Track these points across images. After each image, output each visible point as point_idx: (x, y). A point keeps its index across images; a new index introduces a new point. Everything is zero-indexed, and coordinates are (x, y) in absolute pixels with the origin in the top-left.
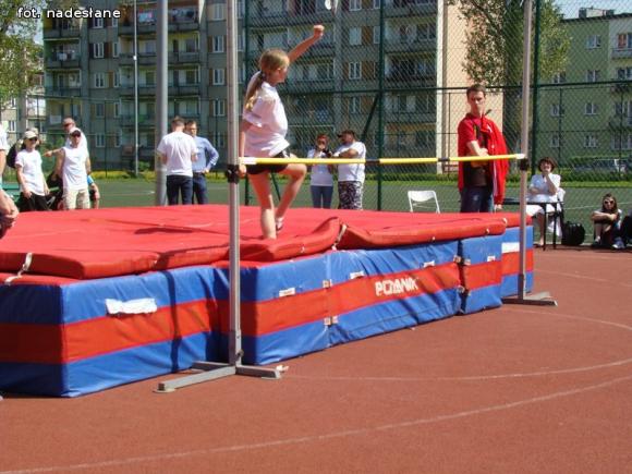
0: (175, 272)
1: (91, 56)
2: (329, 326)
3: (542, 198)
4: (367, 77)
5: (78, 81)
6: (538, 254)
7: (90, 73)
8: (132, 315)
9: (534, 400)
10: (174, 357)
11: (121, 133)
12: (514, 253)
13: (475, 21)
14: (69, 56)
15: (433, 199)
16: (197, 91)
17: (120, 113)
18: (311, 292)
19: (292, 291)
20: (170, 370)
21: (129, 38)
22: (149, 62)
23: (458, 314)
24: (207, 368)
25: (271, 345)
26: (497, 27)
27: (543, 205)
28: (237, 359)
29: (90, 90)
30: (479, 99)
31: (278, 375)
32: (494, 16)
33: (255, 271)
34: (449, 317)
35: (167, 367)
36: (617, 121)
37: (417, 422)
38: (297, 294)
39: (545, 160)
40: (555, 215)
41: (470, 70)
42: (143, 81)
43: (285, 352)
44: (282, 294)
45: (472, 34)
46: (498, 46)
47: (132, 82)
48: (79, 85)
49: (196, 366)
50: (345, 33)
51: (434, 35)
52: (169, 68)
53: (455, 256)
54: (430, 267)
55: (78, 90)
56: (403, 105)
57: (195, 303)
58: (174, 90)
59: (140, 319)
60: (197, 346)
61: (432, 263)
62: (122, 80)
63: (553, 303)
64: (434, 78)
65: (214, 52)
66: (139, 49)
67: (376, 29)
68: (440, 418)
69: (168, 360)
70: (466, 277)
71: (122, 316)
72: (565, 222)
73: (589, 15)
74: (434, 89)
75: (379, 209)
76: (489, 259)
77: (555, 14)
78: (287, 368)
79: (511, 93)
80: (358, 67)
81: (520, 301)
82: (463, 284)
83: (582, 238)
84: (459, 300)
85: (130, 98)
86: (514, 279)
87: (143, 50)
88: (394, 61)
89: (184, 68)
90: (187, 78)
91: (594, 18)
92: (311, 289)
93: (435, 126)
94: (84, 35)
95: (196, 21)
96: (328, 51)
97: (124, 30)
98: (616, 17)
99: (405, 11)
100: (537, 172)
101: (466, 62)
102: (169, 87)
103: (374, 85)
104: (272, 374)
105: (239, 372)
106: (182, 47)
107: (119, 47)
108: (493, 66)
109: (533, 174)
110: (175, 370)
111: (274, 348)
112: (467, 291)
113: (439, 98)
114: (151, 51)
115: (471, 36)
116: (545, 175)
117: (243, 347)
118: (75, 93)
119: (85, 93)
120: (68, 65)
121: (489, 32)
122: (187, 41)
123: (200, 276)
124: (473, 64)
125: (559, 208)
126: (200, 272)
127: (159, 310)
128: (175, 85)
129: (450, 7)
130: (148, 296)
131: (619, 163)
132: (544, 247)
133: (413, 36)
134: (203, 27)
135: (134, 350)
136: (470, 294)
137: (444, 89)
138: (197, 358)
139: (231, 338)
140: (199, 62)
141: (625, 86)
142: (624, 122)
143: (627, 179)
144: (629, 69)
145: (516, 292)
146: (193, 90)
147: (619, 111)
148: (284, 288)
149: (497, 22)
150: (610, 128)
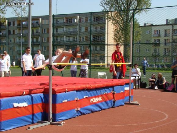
0: (33, 95)
1: (9, 34)
2: (77, 111)
3: (135, 75)
4: (86, 41)
5: (5, 41)
6: (134, 90)
7: (8, 38)
8: (21, 107)
10: (33, 119)
11: (17, 55)
12: (128, 90)
13: (116, 26)
14: (3, 34)
15: (105, 75)
17: (17, 49)
19: (66, 101)
20: (31, 123)
21: (20, 29)
22: (26, 36)
23: (113, 107)
24: (42, 123)
25: (61, 116)
26: (122, 28)
27: (135, 77)
28: (50, 120)
29: (8, 43)
30: (119, 47)
31: (62, 125)
32: (121, 24)
33: (56, 95)
34: (110, 108)
35: (30, 122)
36: (154, 54)
38: (68, 102)
39: (136, 64)
40: (139, 79)
41: (114, 39)
42: (24, 41)
43: (64, 118)
44: (63, 101)
45: (115, 29)
46: (122, 33)
47: (20, 41)
48: (6, 42)
49: (39, 122)
50: (80, 28)
51: (105, 29)
52: (32, 37)
53: (112, 91)
54: (105, 94)
55: (5, 43)
56: (96, 49)
57: (39, 104)
59: (23, 108)
60: (39, 116)
61: (106, 93)
62: (18, 40)
63: (139, 104)
64: (105, 41)
65: (44, 33)
66: (22, 32)
67: (89, 28)
69: (31, 120)
70: (115, 97)
71: (18, 107)
72: (141, 81)
73: (147, 25)
74: (104, 45)
75: (90, 77)
76: (121, 92)
77: (138, 24)
78: (65, 123)
79: (126, 45)
80: (84, 37)
81: (129, 104)
82: (114, 99)
83: (146, 86)
84: (113, 103)
85: (20, 45)
86: (128, 97)
87: (24, 32)
88: (94, 36)
89: (35, 37)
90: (36, 40)
91: (147, 26)
92: (71, 100)
93: (105, 55)
94: (7, 28)
95: (39, 24)
96: (76, 33)
97: (19, 26)
98: (154, 26)
99: (97, 23)
100: (134, 67)
101: (113, 37)
102: (31, 42)
103: (89, 43)
104: (60, 124)
105: (51, 124)
106: (35, 31)
107: (17, 31)
108: (121, 38)
109: (132, 68)
110: (33, 123)
112: (115, 101)
113: (106, 47)
114: (26, 32)
115: (115, 30)
116: (136, 68)
117: (52, 116)
118: (4, 44)
119: (7, 44)
120: (2, 36)
121: (120, 29)
122: (36, 30)
123: (41, 97)
124: (115, 37)
125: (140, 78)
127: (28, 106)
128: (33, 42)
129: (109, 22)
130: (25, 102)
131: (155, 65)
132: (136, 88)
133: (99, 29)
134: (41, 26)
135: (21, 117)
136: (116, 102)
137: (107, 44)
138: (38, 119)
139: (49, 114)
141: (157, 44)
142: (157, 54)
143: (157, 70)
144: (157, 40)
145: (128, 101)
146: (38, 43)
147: (155, 51)
148: (64, 100)
149: (122, 26)
150: (153, 56)
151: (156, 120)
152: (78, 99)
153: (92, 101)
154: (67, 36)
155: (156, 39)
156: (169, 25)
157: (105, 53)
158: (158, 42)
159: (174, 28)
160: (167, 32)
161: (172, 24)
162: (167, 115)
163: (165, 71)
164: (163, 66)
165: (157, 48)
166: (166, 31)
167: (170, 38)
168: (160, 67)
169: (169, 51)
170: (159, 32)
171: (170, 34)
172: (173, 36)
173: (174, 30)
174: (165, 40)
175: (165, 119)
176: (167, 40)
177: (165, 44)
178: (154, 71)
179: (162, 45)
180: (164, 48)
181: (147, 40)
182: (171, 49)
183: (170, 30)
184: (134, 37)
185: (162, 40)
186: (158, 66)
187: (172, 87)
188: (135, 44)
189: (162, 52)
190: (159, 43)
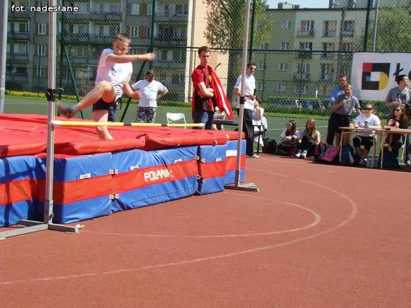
0: (9, 159)
2: (113, 200)
4: (142, 37)
9: (243, 252)
10: (6, 217)
12: (233, 157)
13: (212, 5)
15: (183, 119)
16: (27, 38)
18: (101, 177)
19: (89, 175)
20: (3, 225)
23: (196, 194)
24: (29, 225)
25: (72, 211)
26: (227, 10)
28: (49, 219)
31: (77, 231)
32: (225, 2)
33: (64, 161)
34: (190, 196)
35: (1, 222)
36: (298, 77)
37: (168, 265)
38: (92, 178)
41: (208, 37)
43: (82, 216)
44: (81, 177)
46: (227, 22)
49: (20, 223)
50: (129, 7)
51: (186, 13)
52: (9, 21)
53: (196, 156)
54: (179, 162)
56: (164, 57)
57: (23, 181)
58: (11, 36)
60: (22, 210)
61: (180, 160)
63: (256, 190)
64: (185, 40)
67: (150, 6)
68: (183, 262)
69: (2, 219)
70: (202, 170)
73: (284, 7)
74: (185, 48)
76: (217, 160)
77: (263, 4)
78: (82, 226)
79: (235, 53)
80: (136, 28)
81: (236, 188)
82: (200, 174)
84: (197, 184)
86: (233, 174)
88: (160, 27)
89: (19, 21)
90: (20, 29)
91: (285, 10)
92: (101, 175)
93: (184, 72)
96: (117, 17)
98: (301, 10)
101: (206, 31)
102: (8, 33)
103: (148, 42)
104: (73, 230)
105: (50, 228)
108: (224, 35)
110: (7, 225)
111: (75, 212)
112: (202, 179)
113: (188, 54)
115: (210, 15)
117: (54, 211)
121: (222, 13)
122: (21, 3)
123: (27, 164)
124: (211, 33)
125: (262, 129)
126: (26, 160)
128: (12, 32)
131: (299, 102)
133: (173, 12)
136: (204, 181)
137: (192, 48)
138: (20, 217)
139: (46, 205)
140: (29, 18)
141: (305, 54)
142: (304, 77)
143: (304, 113)
144: (307, 43)
145: (234, 182)
146: (24, 36)
147: (300, 70)
148: (83, 173)
149: (227, 7)
150: (295, 80)
151: (293, 227)
152: (116, 173)
153: (147, 177)
154: (96, 22)
155: (304, 41)
156: (335, 9)
157: (185, 68)
158: (308, 49)
159: (346, 19)
160: (330, 27)
161: (341, 9)
162: (318, 216)
163: (321, 117)
164: (316, 105)
165: (305, 62)
166: (327, 23)
167: (335, 40)
168: (310, 107)
169: (333, 71)
170: (312, 26)
171: (335, 30)
172: (341, 36)
173: (347, 22)
174: (325, 45)
175: (314, 224)
176: (328, 45)
177: (325, 53)
178: (295, 115)
179: (317, 57)
180: (321, 64)
181: (283, 44)
182: (335, 67)
183: (336, 21)
184: (255, 35)
185: (317, 45)
186: (304, 104)
187: (334, 154)
188: (255, 50)
189: (315, 73)
190: (311, 52)
